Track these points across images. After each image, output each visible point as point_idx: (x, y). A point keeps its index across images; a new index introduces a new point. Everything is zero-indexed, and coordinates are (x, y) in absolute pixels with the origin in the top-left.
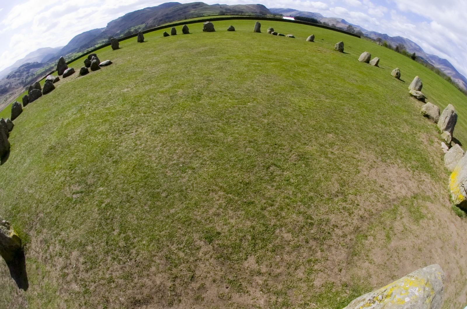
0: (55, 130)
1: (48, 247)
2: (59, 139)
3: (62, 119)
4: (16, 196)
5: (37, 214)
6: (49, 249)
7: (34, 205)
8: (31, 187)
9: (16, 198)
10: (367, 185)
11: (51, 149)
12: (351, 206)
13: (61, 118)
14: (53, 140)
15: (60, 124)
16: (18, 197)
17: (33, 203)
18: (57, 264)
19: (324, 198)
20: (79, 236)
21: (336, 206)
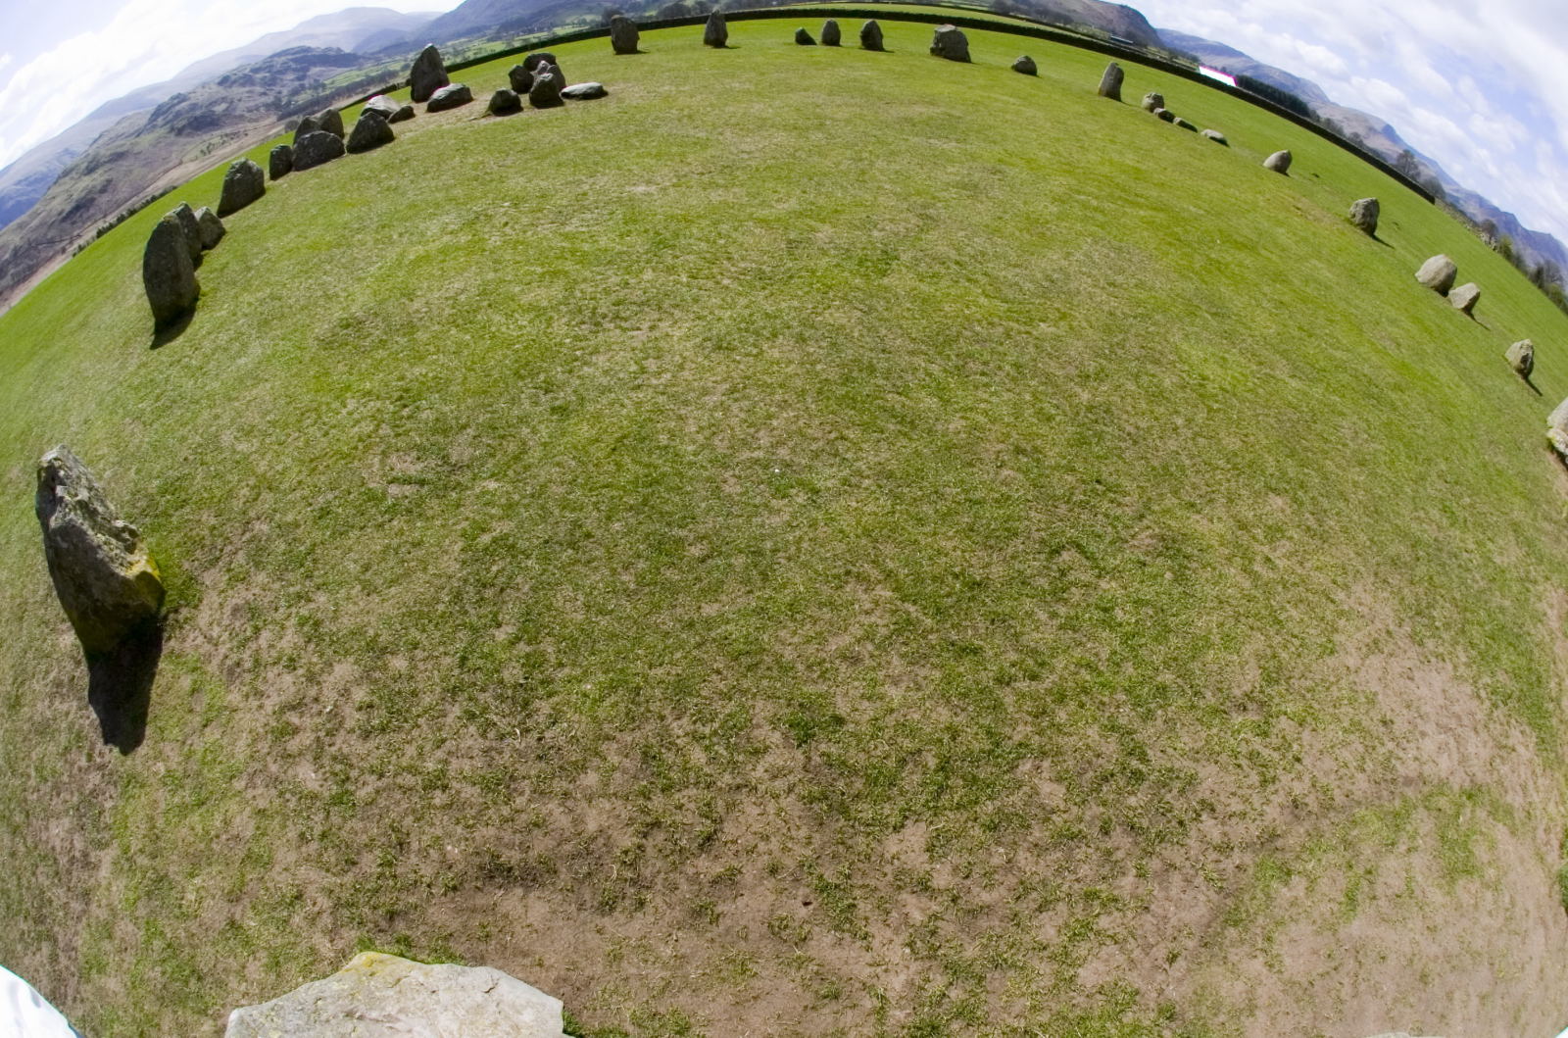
0: (372, 270)
1: (257, 630)
2: (381, 302)
3: (405, 239)
4: (185, 453)
5: (248, 523)
6: (257, 638)
7: (245, 491)
8: (248, 432)
9: (185, 459)
10: (1346, 702)
11: (348, 326)
12: (1276, 755)
13: (401, 235)
14: (361, 301)
15: (392, 254)
16: (191, 458)
17: (244, 484)
18: (271, 691)
19: (1201, 703)
20: (373, 619)
21: (1232, 741)
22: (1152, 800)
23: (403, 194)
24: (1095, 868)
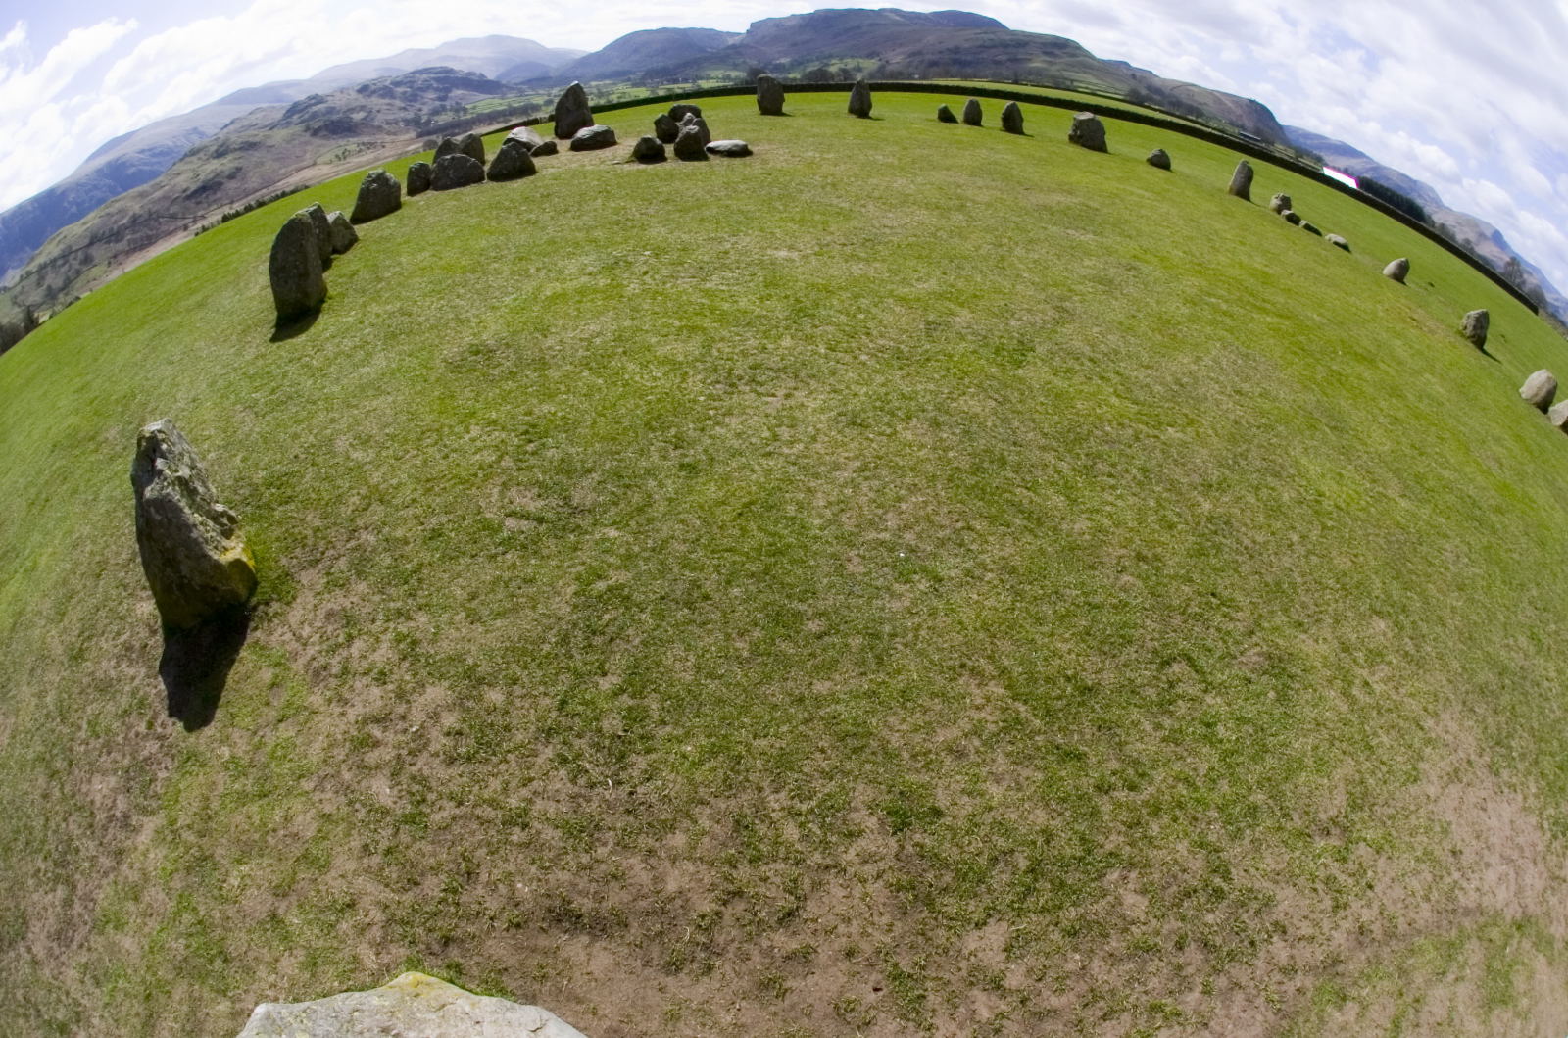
0: (507, 300)
1: (350, 639)
2: (514, 334)
3: (542, 275)
4: (297, 450)
5: (354, 531)
6: (349, 646)
7: (355, 499)
8: (365, 441)
9: (296, 457)
10: (1422, 831)
11: (477, 353)
12: (1351, 881)
13: (538, 270)
14: (493, 329)
15: (529, 287)
16: (302, 456)
17: (354, 492)
18: (357, 700)
19: (1289, 826)
20: (473, 648)
21: (1312, 865)
22: (1228, 919)
23: (544, 229)
24: (1164, 981)
